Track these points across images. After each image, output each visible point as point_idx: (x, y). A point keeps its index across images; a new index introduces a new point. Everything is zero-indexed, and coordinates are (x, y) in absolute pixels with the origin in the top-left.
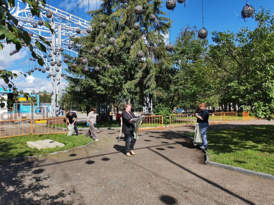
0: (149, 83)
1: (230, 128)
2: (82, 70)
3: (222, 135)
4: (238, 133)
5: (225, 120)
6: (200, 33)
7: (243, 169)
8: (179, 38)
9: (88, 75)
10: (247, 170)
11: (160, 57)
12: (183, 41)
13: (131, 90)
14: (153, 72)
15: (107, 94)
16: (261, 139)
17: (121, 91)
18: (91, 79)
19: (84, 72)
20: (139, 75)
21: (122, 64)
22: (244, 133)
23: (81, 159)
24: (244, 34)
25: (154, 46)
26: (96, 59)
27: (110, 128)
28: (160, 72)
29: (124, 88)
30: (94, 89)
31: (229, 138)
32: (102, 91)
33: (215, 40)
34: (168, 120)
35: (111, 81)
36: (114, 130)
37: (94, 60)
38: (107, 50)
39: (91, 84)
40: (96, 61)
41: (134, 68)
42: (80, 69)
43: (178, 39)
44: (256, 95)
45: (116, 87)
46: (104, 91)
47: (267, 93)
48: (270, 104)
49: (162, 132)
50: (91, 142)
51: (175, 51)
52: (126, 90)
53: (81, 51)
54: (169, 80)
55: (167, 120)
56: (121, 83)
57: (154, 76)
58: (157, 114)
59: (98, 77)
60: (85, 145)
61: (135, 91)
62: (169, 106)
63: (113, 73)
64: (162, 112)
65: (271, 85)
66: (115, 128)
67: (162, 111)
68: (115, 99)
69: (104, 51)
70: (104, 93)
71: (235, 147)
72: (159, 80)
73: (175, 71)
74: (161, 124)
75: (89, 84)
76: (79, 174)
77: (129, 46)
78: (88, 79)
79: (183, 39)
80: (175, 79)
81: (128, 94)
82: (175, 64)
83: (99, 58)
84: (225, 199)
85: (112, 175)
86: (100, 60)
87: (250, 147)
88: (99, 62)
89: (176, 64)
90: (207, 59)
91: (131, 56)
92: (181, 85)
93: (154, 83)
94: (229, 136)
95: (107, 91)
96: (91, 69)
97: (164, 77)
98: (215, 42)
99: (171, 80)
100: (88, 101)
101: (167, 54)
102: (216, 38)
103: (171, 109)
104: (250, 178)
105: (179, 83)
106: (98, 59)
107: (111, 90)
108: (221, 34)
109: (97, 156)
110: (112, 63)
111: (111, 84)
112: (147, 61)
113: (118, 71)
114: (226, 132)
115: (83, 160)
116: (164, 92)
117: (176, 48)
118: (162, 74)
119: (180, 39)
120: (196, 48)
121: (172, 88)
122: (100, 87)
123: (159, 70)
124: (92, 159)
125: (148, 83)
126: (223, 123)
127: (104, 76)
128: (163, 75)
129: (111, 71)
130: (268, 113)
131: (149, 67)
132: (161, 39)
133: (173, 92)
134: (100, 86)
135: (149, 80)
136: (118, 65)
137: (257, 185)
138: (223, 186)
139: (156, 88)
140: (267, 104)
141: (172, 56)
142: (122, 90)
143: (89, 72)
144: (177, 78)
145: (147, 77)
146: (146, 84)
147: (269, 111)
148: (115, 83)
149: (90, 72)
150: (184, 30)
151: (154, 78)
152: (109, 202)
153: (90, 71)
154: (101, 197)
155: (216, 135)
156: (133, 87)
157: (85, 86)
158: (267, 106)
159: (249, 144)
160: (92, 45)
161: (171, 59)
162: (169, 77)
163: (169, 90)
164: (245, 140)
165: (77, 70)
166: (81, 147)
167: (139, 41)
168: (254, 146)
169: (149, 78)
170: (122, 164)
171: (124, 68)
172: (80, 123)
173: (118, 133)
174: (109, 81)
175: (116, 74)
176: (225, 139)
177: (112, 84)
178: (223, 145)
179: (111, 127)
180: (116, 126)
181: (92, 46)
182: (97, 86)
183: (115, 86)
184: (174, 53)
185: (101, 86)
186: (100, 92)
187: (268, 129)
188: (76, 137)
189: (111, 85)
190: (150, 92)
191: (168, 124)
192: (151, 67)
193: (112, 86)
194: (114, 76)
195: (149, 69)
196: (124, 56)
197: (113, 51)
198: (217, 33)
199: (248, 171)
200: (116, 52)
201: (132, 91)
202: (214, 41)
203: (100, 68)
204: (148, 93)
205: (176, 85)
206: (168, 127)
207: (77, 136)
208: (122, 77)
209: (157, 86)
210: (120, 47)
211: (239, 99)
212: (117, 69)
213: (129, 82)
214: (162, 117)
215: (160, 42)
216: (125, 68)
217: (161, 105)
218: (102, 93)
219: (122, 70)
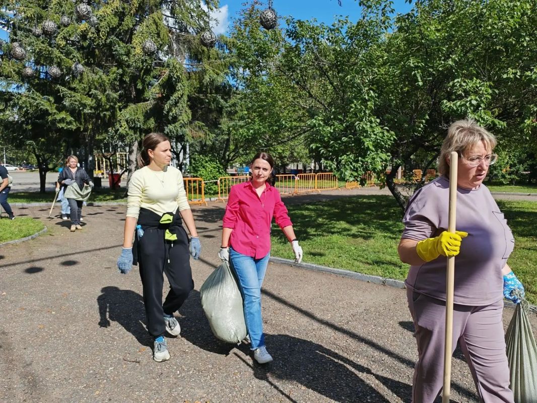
0: (175, 111)
1: (320, 201)
2: (19, 73)
3: (303, 212)
4: (329, 208)
5: (318, 188)
6: (264, 18)
7: (314, 265)
8: (239, 22)
9: (33, 86)
10: (320, 266)
11: (199, 57)
12: (248, 29)
13: (135, 123)
14: (184, 89)
15: (82, 129)
16: (361, 218)
17: (113, 125)
18: (43, 94)
19: (24, 78)
20: (154, 92)
21: (116, 66)
22: (338, 209)
23: (14, 264)
24: (342, 28)
25: (188, 32)
26: (50, 49)
27: (93, 202)
28: (200, 90)
29: (119, 118)
30: (50, 118)
31: (312, 217)
32: (70, 123)
33: (291, 35)
34: (216, 186)
35: (89, 101)
36: (100, 207)
37: (45, 50)
38: (79, 31)
39: (42, 105)
40: (51, 54)
41: (143, 77)
42: (14, 71)
43: (238, 24)
44: (345, 142)
45: (102, 115)
46: (74, 124)
47: (361, 139)
48: (364, 158)
49: (199, 211)
50: (41, 231)
51: (231, 47)
52: (124, 123)
53: (15, 28)
54: (218, 109)
55: (214, 187)
56: (113, 108)
57: (185, 98)
58: (195, 175)
59: (58, 91)
60: (27, 238)
61: (145, 127)
62: (217, 161)
63: (94, 85)
64: (204, 172)
65: (368, 126)
66: (103, 203)
67: (203, 169)
68: (101, 141)
69: (71, 33)
70: (74, 128)
71: (316, 231)
72: (199, 105)
73: (230, 90)
74: (200, 195)
75: (37, 107)
76: (4, 293)
77: (131, 26)
78: (35, 95)
79: (246, 25)
80: (230, 107)
81: (129, 132)
82: (230, 75)
83: (58, 47)
84: (272, 312)
85: (77, 290)
86: (62, 53)
87: (339, 231)
88: (59, 57)
89: (232, 75)
90: (281, 70)
91: (135, 48)
92: (242, 118)
93: (186, 111)
94: (313, 214)
95: (81, 124)
96: (41, 71)
97: (207, 101)
98: (291, 38)
99: (222, 108)
100: (37, 144)
101: (215, 53)
102: (292, 31)
103: (222, 167)
104: (323, 279)
105: (238, 115)
106: (55, 49)
107: (91, 123)
108: (301, 23)
109: (52, 258)
110: (92, 62)
111: (88, 108)
112: (169, 64)
113: (105, 81)
114: (310, 207)
115: (17, 266)
116: (208, 133)
117: (233, 42)
118: (205, 93)
119: (242, 25)
120: (261, 47)
121: (225, 123)
122: (63, 115)
123: (198, 86)
124: (37, 265)
125: (173, 112)
126: (314, 193)
127: (74, 89)
128: (206, 96)
129: (88, 80)
130: (359, 173)
131: (175, 78)
132: (203, 18)
133: (225, 132)
134: (64, 112)
135: (176, 104)
136: (106, 66)
137: (329, 288)
138: (275, 293)
139: (191, 123)
140: (360, 158)
141: (224, 59)
142: (116, 123)
143: (36, 77)
144: (234, 105)
145: (171, 98)
146: (168, 112)
147: (362, 169)
148: (99, 105)
149: (39, 79)
150: (249, 7)
151: (186, 102)
152: (60, 337)
153: (40, 75)
154: (46, 330)
155: (293, 212)
156: (142, 118)
157: (28, 110)
158: (360, 162)
159: (339, 226)
160: (41, 15)
161: (222, 65)
162: (218, 102)
163: (217, 128)
164: (334, 220)
165: (5, 73)
166: (17, 241)
167: (153, 18)
168: (345, 230)
169: (175, 100)
170: (104, 269)
171: (120, 75)
172: (23, 192)
173: (107, 214)
174: (83, 102)
175: (100, 86)
176: (305, 219)
177: (91, 108)
178: (299, 228)
179: (95, 201)
180: (107, 200)
181: (40, 18)
182: (55, 111)
183: (99, 114)
184: (228, 51)
185: (67, 111)
186: (65, 124)
187: (378, 202)
188: (8, 221)
189: (90, 111)
190: (177, 131)
191: (216, 195)
192: (179, 78)
193: (91, 113)
194: (96, 91)
195: (176, 82)
196: (120, 48)
197: (94, 33)
198: (295, 20)
199: (322, 268)
200: (101, 37)
201: (139, 126)
202: (289, 37)
203: (62, 70)
204: (173, 132)
205: (231, 119)
206: (214, 201)
207: (12, 219)
208: (116, 95)
209: (194, 118)
210: (109, 26)
211: (320, 149)
212: (104, 77)
213: (132, 106)
214: (203, 182)
215: (200, 25)
216: (122, 75)
217: (203, 158)
218: (69, 127)
219: (115, 79)
